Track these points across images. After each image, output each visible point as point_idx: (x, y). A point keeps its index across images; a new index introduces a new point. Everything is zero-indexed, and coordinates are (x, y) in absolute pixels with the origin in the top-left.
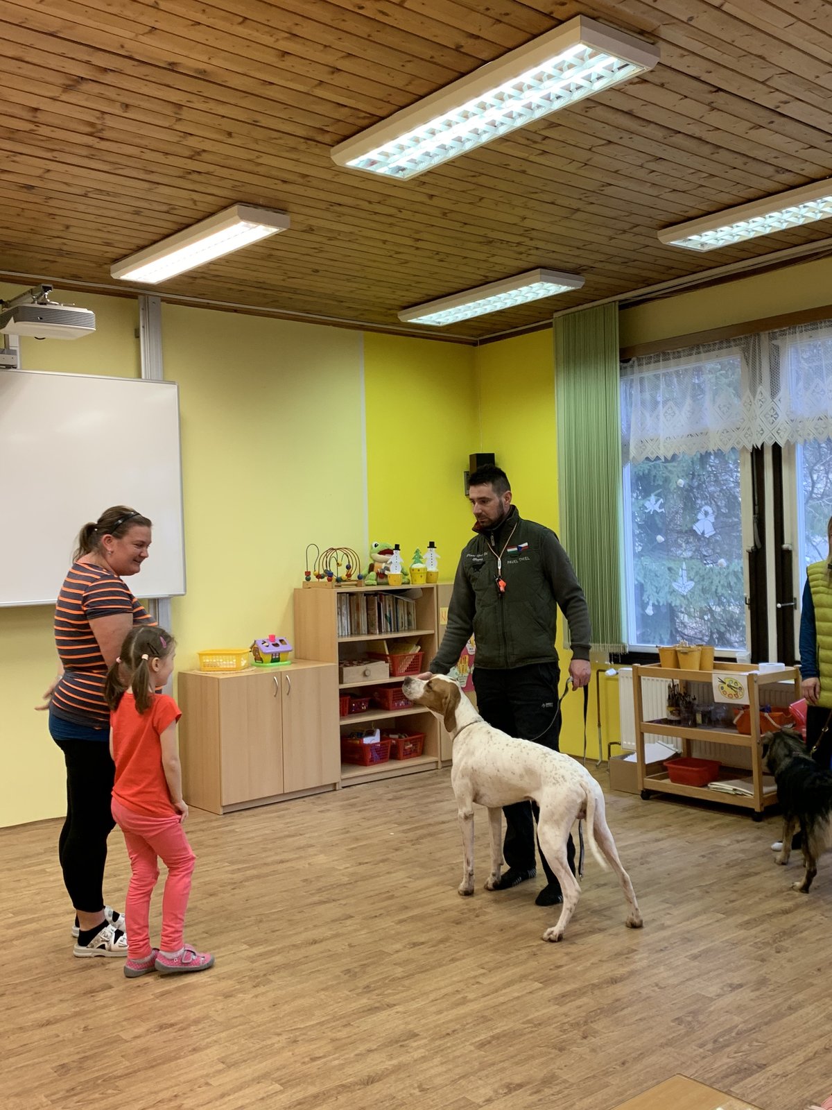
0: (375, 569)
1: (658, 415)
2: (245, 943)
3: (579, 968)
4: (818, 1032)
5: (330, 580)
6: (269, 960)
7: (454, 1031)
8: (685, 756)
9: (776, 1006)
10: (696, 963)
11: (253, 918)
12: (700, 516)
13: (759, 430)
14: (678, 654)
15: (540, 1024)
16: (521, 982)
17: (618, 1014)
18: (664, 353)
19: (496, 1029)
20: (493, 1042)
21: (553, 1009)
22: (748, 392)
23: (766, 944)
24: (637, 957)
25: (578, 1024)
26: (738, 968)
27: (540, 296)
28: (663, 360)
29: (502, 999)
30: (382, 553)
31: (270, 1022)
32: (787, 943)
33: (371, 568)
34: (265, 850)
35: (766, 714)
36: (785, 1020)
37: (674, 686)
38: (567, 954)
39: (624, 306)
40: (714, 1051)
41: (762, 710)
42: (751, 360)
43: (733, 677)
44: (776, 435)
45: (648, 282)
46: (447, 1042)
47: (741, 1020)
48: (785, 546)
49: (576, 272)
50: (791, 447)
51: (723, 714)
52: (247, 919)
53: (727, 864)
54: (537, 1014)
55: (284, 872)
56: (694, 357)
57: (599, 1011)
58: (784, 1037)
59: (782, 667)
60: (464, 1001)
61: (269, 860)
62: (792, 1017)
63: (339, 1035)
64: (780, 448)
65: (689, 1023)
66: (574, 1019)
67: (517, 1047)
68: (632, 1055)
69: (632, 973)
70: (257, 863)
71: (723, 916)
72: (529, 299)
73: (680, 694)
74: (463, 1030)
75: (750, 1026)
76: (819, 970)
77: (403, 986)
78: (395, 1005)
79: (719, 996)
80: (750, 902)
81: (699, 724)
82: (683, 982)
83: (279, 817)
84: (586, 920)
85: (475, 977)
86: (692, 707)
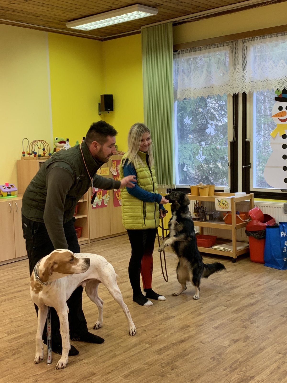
0: (57, 151)
1: (191, 78)
2: (5, 333)
3: (165, 336)
4: (274, 360)
5: (35, 156)
6: (19, 341)
7: (112, 371)
8: (201, 234)
9: (254, 349)
10: (217, 331)
11: (8, 320)
12: (209, 126)
13: (237, 86)
14: (199, 189)
15: (152, 365)
16: (140, 344)
17: (186, 357)
18: (194, 48)
19: (132, 368)
20: (131, 375)
21: (156, 357)
22: (232, 68)
23: (246, 320)
24: (191, 329)
25: (168, 363)
26: (236, 332)
27: (136, 18)
28: (194, 51)
29: (132, 353)
30: (60, 142)
31: (23, 372)
32: (255, 319)
33: (55, 150)
34: (10, 286)
35: (238, 215)
36: (259, 355)
37: (197, 203)
38: (159, 329)
39: (175, 24)
40: (231, 372)
41: (236, 213)
42: (234, 52)
43: (225, 199)
44: (245, 88)
45: (187, 13)
46: (110, 376)
47: (240, 356)
48: (247, 140)
49: (154, 6)
50: (251, 94)
51: (218, 215)
52: (5, 321)
53: (224, 283)
54: (149, 360)
55: (20, 297)
56: (207, 50)
57: (177, 356)
58: (260, 363)
59: (245, 194)
60: (115, 356)
61: (12, 291)
62: (262, 354)
63: (58, 376)
64: (246, 94)
65: (218, 359)
66: (167, 361)
67: (142, 376)
68: (195, 376)
69: (190, 337)
70: (6, 293)
71: (225, 308)
72: (131, 19)
73: (199, 207)
74: (117, 370)
75: (245, 359)
76: (270, 331)
77: (85, 350)
78: (82, 360)
79: (229, 345)
80: (236, 301)
81: (208, 220)
82: (213, 340)
83: (14, 269)
84: (166, 312)
85: (119, 343)
86: (205, 213)
